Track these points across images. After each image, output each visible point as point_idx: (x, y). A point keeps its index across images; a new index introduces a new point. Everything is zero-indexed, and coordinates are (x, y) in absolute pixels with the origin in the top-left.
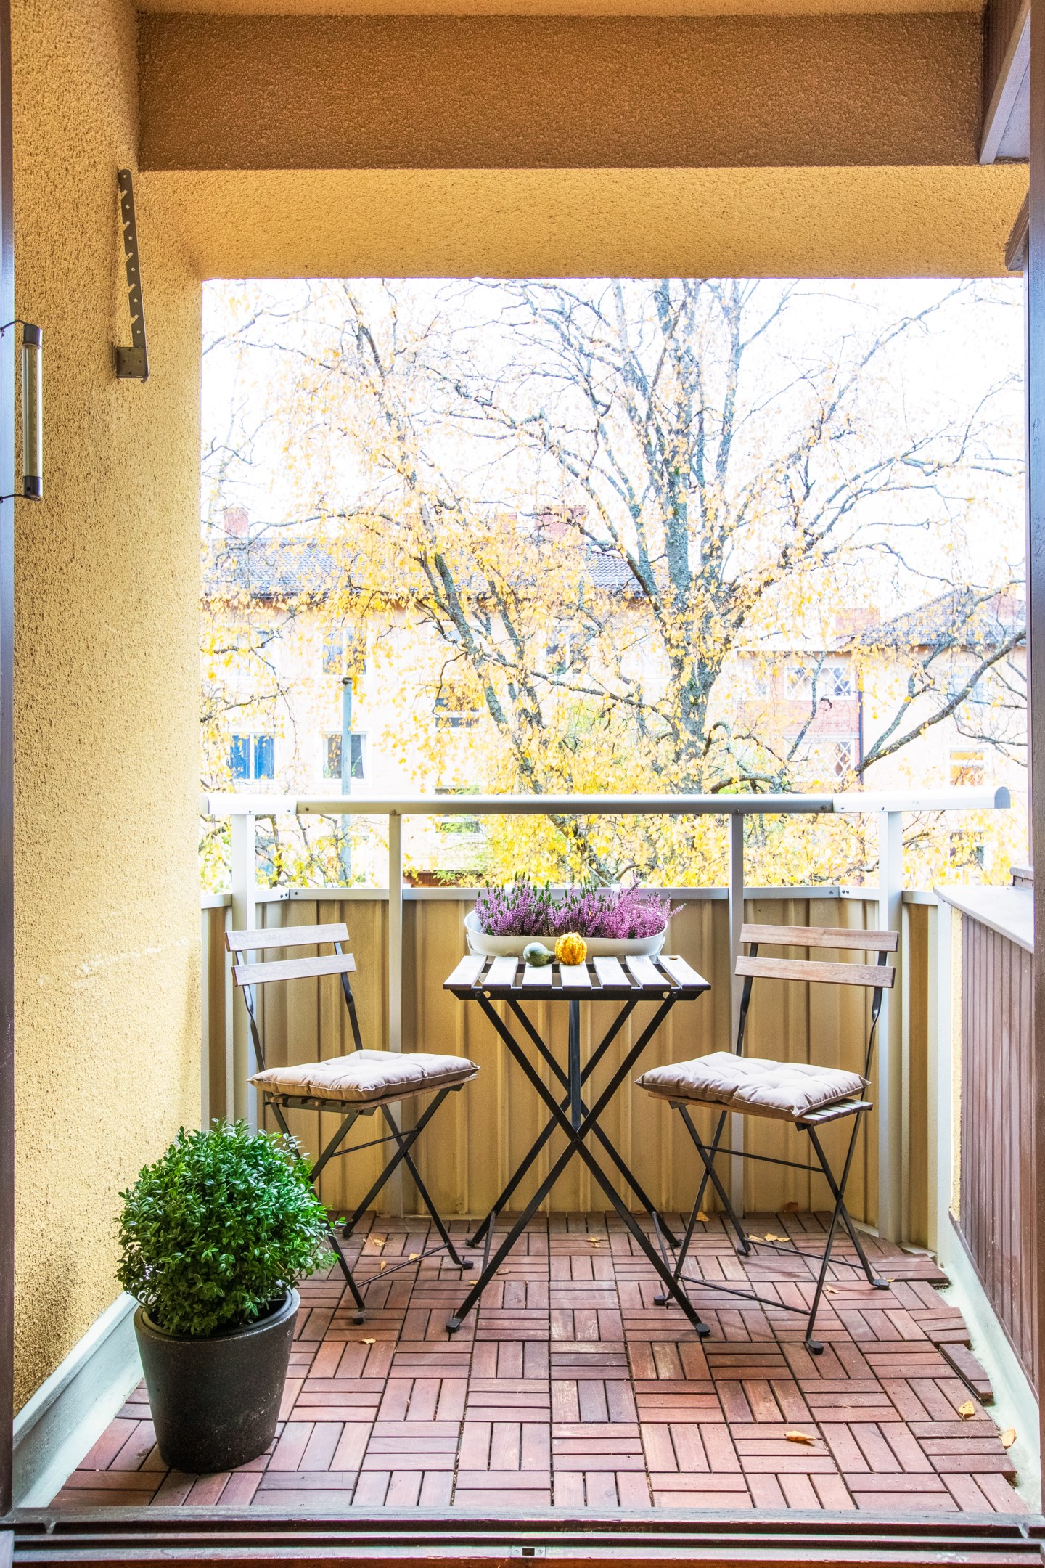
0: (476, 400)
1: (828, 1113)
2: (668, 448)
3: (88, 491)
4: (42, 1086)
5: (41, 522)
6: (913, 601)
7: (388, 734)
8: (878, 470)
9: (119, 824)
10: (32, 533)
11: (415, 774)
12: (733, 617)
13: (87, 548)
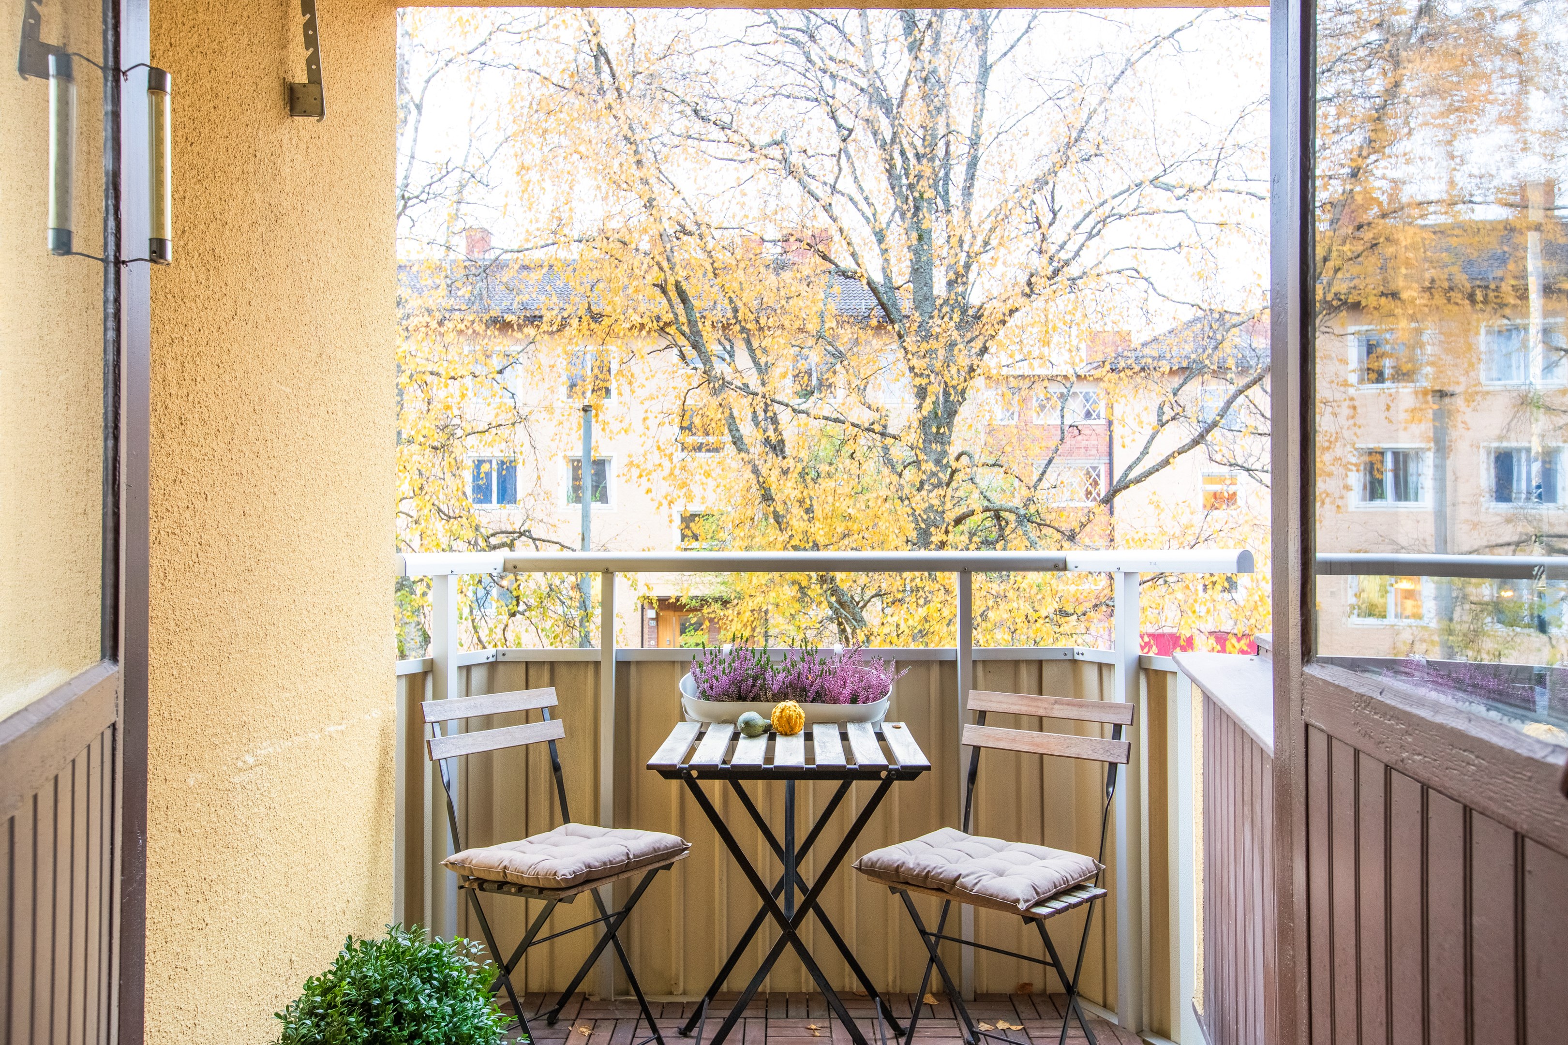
0: (715, 123)
1: (1058, 905)
2: (913, 173)
3: (254, 241)
4: (191, 896)
5: (194, 279)
6: (1161, 327)
7: (631, 464)
8: (1126, 195)
9: (294, 597)
10: (182, 291)
11: (660, 504)
12: (977, 345)
13: (253, 303)
